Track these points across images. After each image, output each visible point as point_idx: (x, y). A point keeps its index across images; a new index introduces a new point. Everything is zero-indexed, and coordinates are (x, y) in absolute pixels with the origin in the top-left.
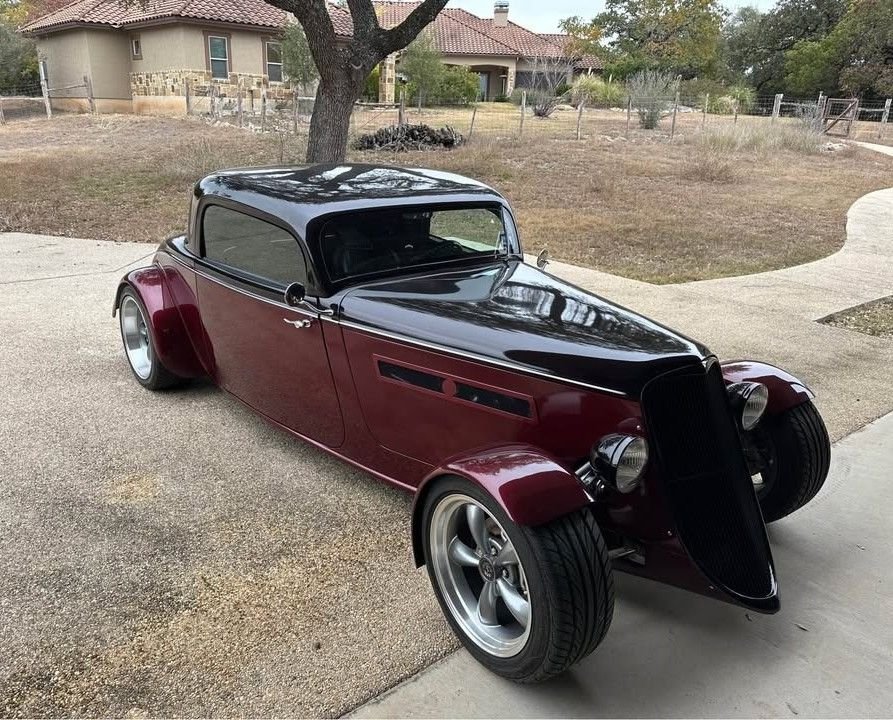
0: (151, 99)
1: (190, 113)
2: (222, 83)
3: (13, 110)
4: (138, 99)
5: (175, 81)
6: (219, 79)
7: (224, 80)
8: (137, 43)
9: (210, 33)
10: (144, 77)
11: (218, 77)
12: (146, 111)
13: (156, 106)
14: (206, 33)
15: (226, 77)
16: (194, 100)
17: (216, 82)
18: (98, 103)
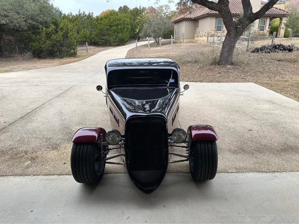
0: (199, 38)
1: (208, 42)
2: (219, 33)
3: (166, 43)
4: (196, 39)
5: (205, 33)
6: (218, 32)
7: (220, 32)
8: (198, 23)
9: (218, 18)
10: (198, 32)
11: (218, 31)
12: (197, 42)
13: (200, 41)
14: (216, 18)
15: (221, 31)
16: (209, 38)
17: (217, 32)
18: (185, 40)
